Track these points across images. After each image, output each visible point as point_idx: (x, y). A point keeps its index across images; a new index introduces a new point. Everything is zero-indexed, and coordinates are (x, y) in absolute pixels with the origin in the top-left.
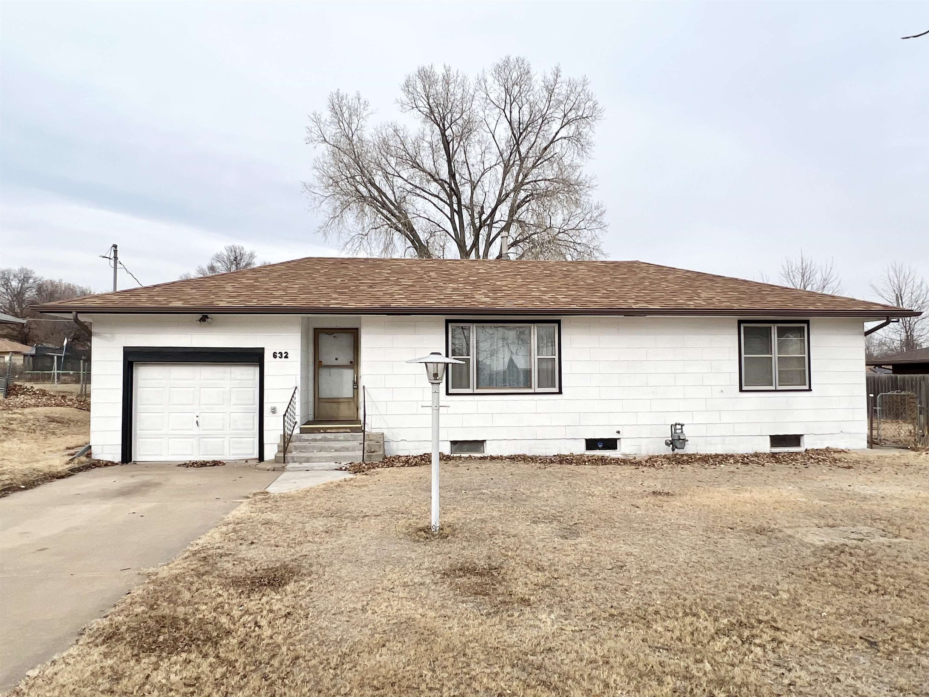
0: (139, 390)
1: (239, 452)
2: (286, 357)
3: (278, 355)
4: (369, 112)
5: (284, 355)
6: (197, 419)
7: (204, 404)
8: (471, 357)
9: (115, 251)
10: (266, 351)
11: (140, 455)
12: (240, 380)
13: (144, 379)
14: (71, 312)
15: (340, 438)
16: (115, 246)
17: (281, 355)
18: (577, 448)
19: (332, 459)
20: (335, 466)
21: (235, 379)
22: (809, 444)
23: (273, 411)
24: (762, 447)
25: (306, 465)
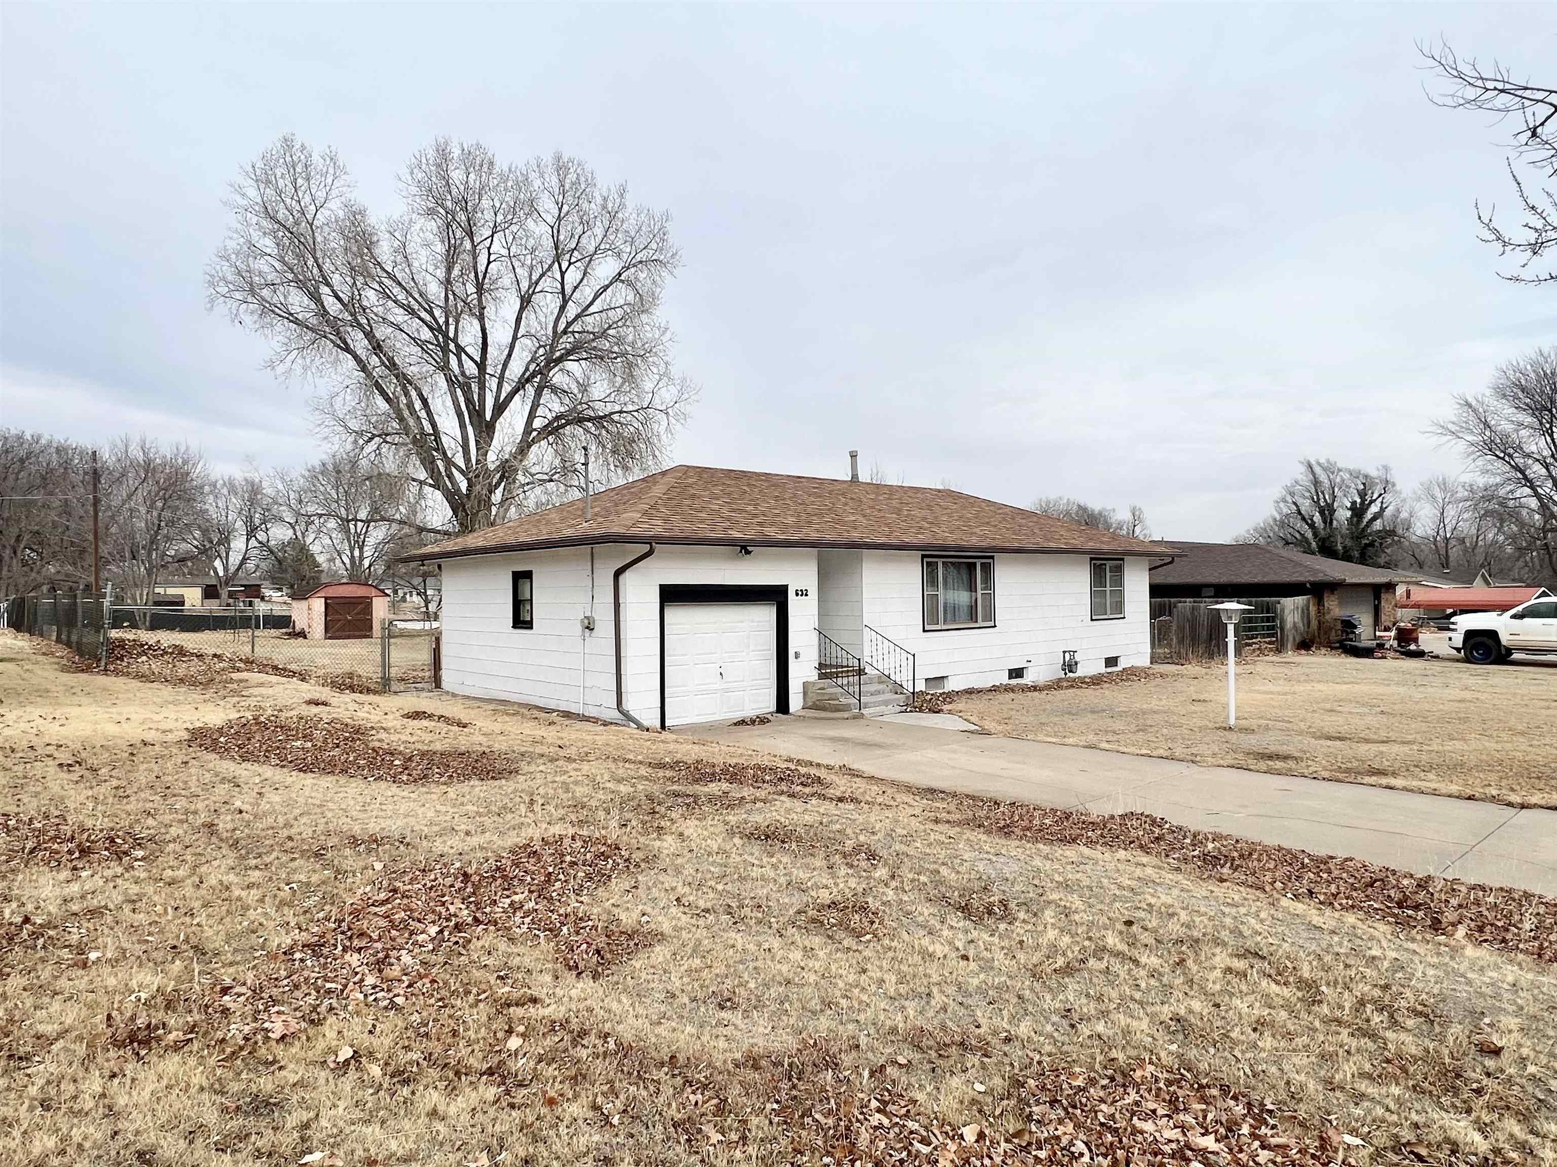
1: (757, 706)
2: (806, 595)
3: (800, 593)
5: (805, 593)
6: (721, 670)
7: (726, 653)
8: (939, 593)
10: (789, 588)
12: (758, 622)
14: (649, 543)
17: (803, 593)
18: (1004, 679)
19: (886, 703)
20: (899, 709)
21: (753, 621)
22: (1123, 664)
23: (797, 655)
24: (1101, 668)
25: (871, 710)
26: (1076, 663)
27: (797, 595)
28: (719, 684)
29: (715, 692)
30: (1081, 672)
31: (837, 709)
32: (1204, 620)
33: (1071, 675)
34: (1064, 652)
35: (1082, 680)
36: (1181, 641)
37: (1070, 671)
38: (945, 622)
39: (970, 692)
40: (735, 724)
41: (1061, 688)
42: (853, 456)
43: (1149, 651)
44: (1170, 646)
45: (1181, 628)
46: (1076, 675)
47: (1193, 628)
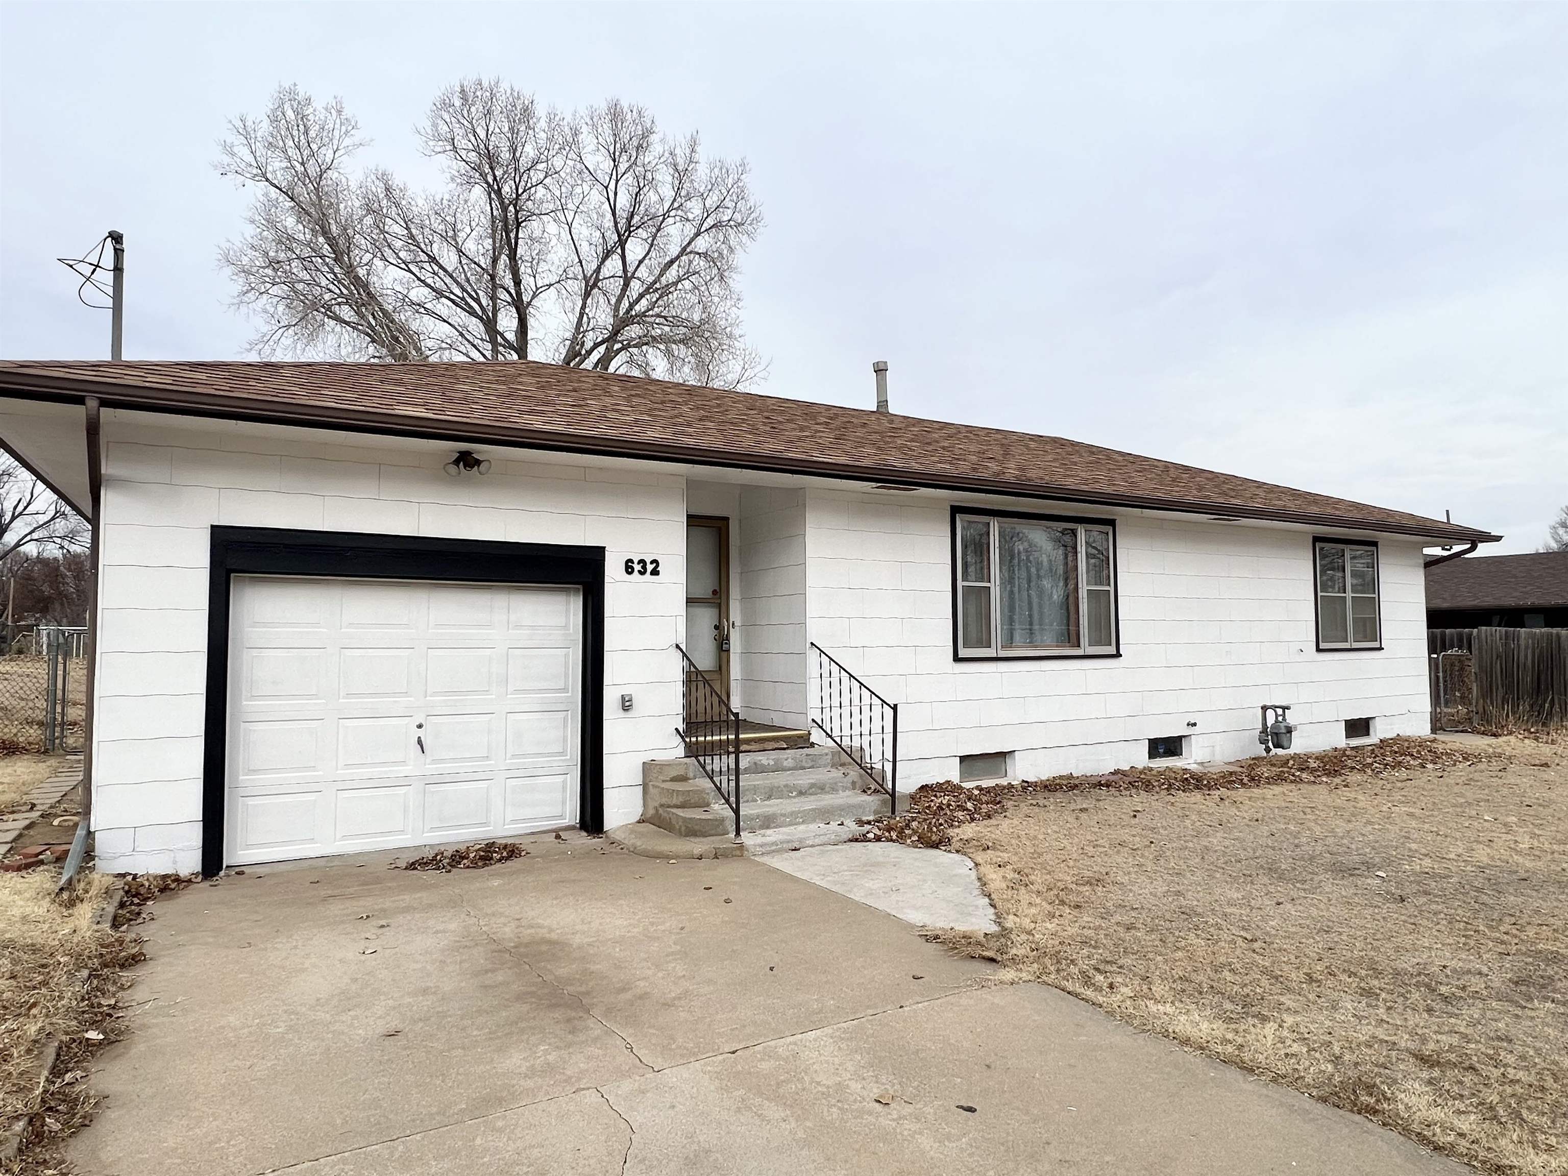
0: (247, 656)
1: (529, 813)
2: (655, 572)
3: (637, 567)
4: (356, 140)
5: (650, 567)
6: (420, 733)
7: (435, 694)
8: (992, 585)
9: (118, 253)
10: (607, 554)
11: (248, 846)
12: (532, 627)
13: (265, 625)
14: (80, 401)
15: (785, 764)
16: (116, 238)
17: (644, 567)
18: (1139, 757)
19: (825, 815)
20: (852, 827)
21: (518, 627)
22: (1380, 732)
23: (626, 704)
24: (1339, 739)
25: (773, 835)
26: (1289, 730)
27: (629, 569)
28: (414, 764)
29: (405, 782)
30: (1299, 745)
31: (692, 831)
32: (1526, 657)
33: (1280, 751)
34: (1265, 708)
35: (1302, 762)
36: (1487, 692)
37: (1277, 745)
38: (1009, 642)
39: (1051, 787)
40: (412, 866)
41: (1256, 780)
42: (880, 370)
43: (1428, 709)
44: (1465, 700)
45: (1486, 672)
46: (1291, 751)
47: (1507, 674)
